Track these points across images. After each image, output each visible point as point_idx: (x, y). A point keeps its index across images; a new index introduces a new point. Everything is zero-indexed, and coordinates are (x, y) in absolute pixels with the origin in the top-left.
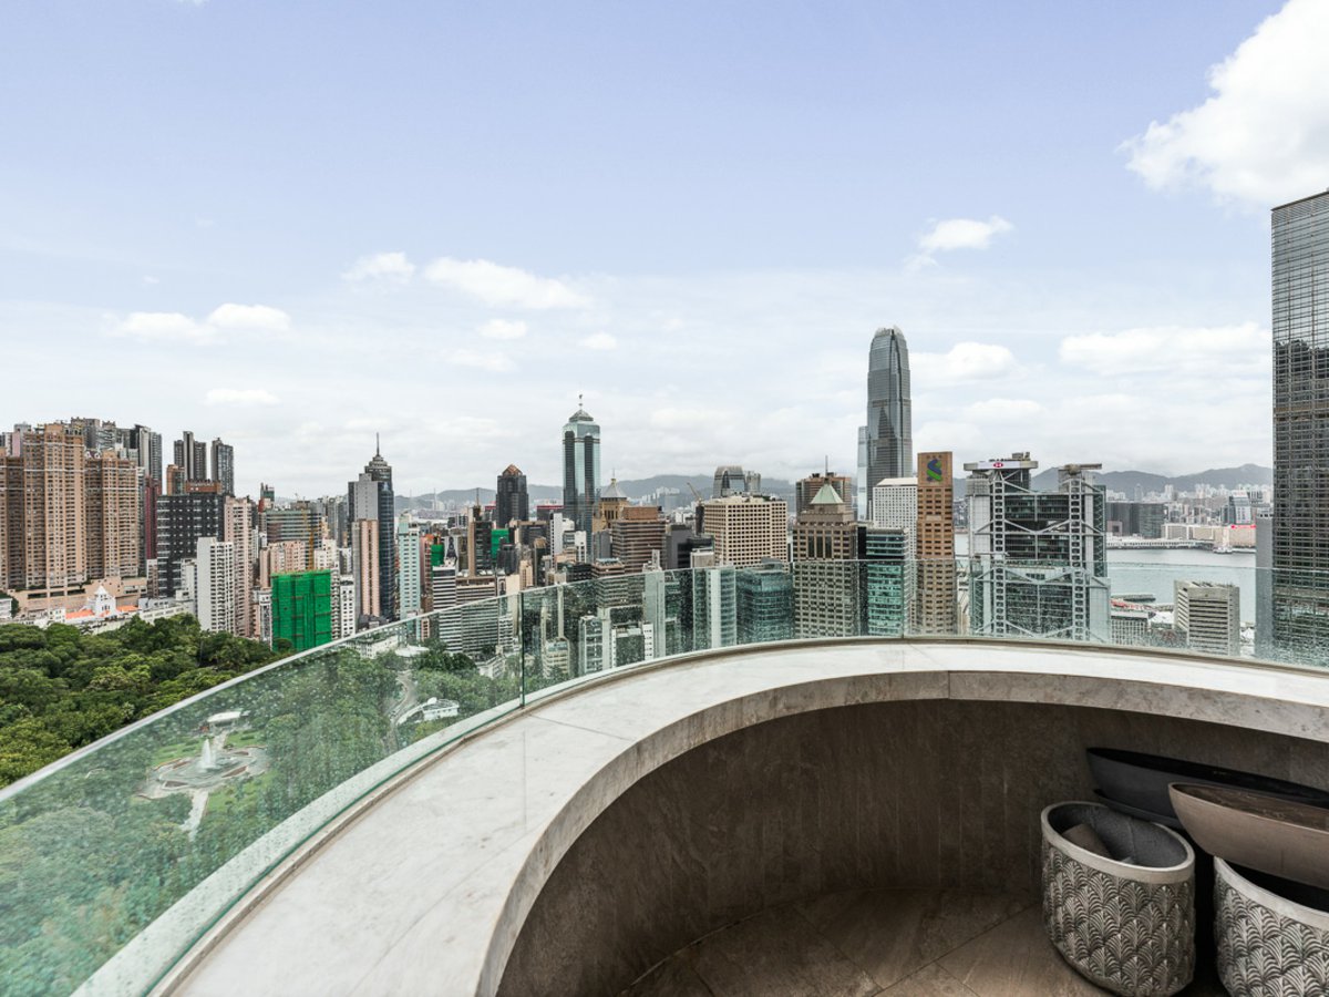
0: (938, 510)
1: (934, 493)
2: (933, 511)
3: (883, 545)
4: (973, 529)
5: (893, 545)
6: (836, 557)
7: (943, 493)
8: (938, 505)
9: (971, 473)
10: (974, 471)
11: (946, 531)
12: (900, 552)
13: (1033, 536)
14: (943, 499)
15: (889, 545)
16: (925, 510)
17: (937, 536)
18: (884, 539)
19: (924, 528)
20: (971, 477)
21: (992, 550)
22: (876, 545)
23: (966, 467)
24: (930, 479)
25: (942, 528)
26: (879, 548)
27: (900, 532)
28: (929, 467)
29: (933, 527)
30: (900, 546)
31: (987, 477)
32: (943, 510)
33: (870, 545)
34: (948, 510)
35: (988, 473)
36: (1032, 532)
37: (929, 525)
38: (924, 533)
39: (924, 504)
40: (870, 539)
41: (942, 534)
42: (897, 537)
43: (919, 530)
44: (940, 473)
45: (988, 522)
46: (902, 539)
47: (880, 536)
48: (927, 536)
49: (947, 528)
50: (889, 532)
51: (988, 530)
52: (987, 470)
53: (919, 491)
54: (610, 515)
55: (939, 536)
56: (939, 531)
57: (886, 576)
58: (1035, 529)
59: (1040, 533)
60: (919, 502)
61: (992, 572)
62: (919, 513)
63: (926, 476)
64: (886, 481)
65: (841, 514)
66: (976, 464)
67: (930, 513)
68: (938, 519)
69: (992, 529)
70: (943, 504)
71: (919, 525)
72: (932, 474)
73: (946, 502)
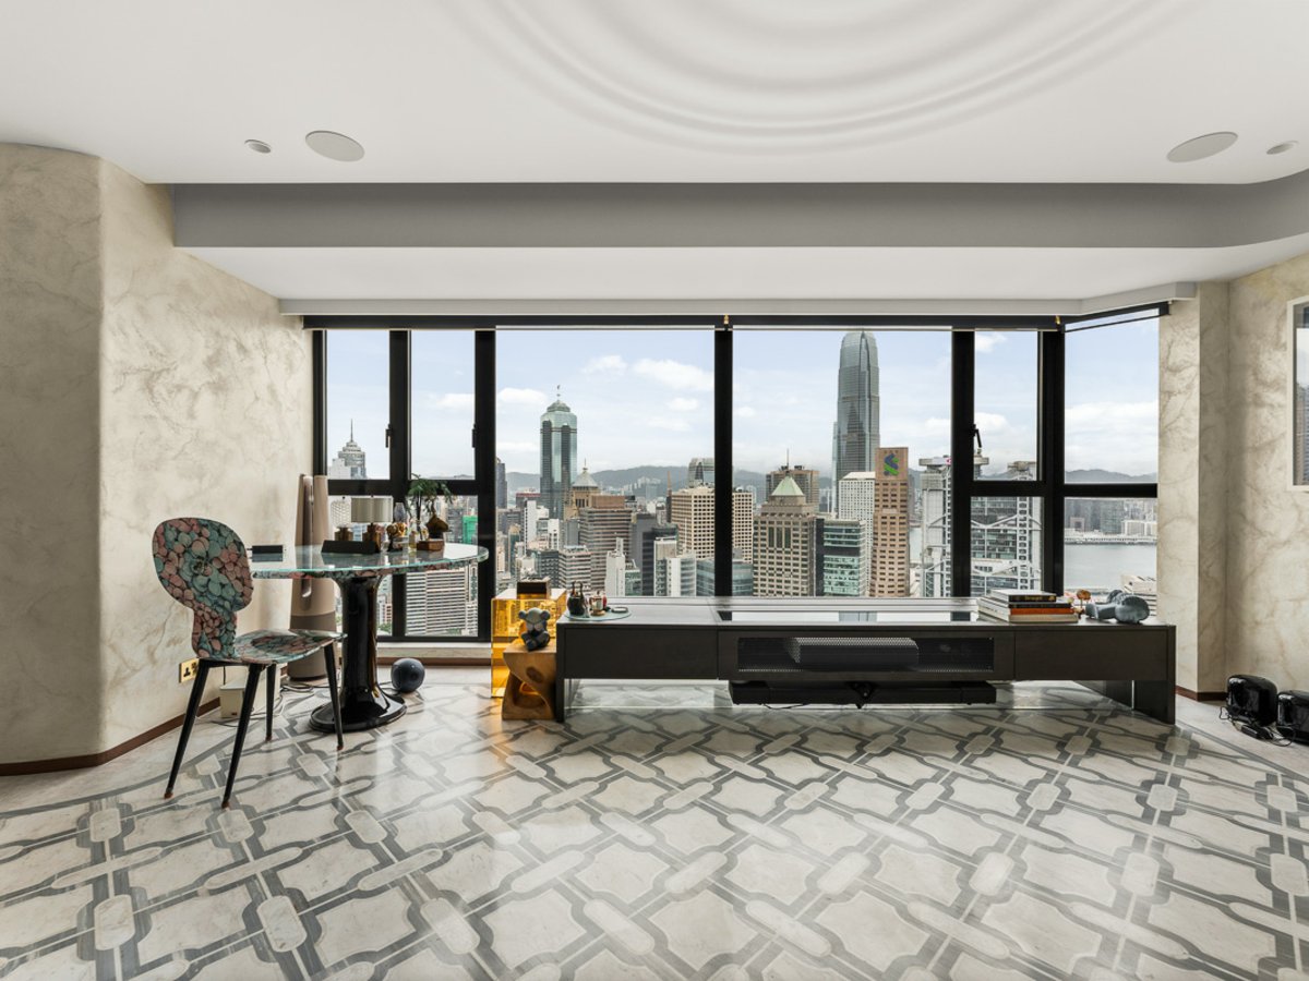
0: (894, 504)
1: (890, 487)
2: (889, 504)
3: (839, 537)
4: (926, 522)
5: (849, 537)
6: (794, 547)
7: (899, 487)
8: (894, 498)
9: (925, 468)
10: (930, 466)
11: (901, 523)
12: (856, 543)
13: (983, 530)
14: (899, 493)
15: (845, 536)
16: (881, 504)
17: (891, 529)
18: (841, 530)
19: (880, 520)
20: (925, 472)
21: (944, 543)
22: (833, 536)
23: (921, 462)
24: (887, 473)
25: (897, 521)
26: (836, 539)
27: (856, 524)
28: (886, 462)
29: (888, 520)
30: (856, 537)
31: (940, 472)
32: (898, 504)
33: (828, 536)
34: (904, 504)
35: (941, 469)
36: (982, 526)
37: (885, 518)
38: (879, 525)
39: (881, 498)
40: (828, 530)
41: (897, 526)
42: (853, 530)
43: (875, 523)
44: (896, 467)
45: (941, 516)
46: (858, 531)
47: (837, 528)
48: (882, 529)
49: (902, 521)
50: (846, 524)
51: (940, 523)
52: (940, 466)
53: (876, 484)
54: (580, 503)
55: (894, 529)
56: (894, 523)
57: (842, 566)
58: (986, 523)
59: (990, 527)
60: (876, 495)
61: (942, 564)
62: (876, 506)
63: (883, 471)
64: (852, 475)
65: (801, 506)
66: (931, 460)
67: (886, 506)
68: (893, 512)
69: (944, 523)
70: (898, 498)
71: (875, 517)
72: (889, 468)
73: (902, 495)
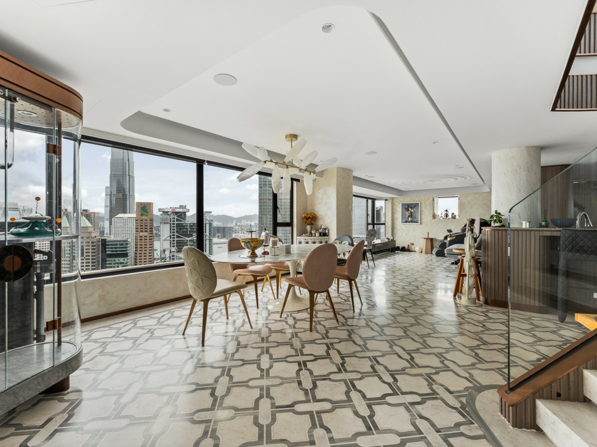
0: (146, 230)
1: (144, 222)
2: (144, 230)
3: (116, 248)
4: (162, 238)
5: (122, 248)
6: (86, 256)
7: (149, 222)
8: (146, 227)
9: (161, 213)
10: (163, 212)
11: (150, 239)
12: (126, 251)
13: (187, 240)
14: (148, 224)
15: (120, 248)
16: (139, 230)
17: (145, 242)
18: (117, 245)
19: (139, 238)
20: (162, 215)
21: (170, 247)
22: (112, 248)
23: (160, 210)
24: (142, 215)
25: (148, 238)
26: (114, 249)
27: (126, 241)
28: (141, 209)
29: (143, 238)
30: (126, 248)
31: (168, 215)
32: (148, 230)
33: (109, 248)
34: (151, 230)
35: (169, 213)
36: (187, 239)
37: (142, 237)
38: (138, 241)
39: (139, 227)
40: (108, 245)
41: (148, 241)
42: (124, 244)
43: (136, 239)
44: (147, 212)
45: (169, 235)
46: (127, 244)
47: (114, 243)
48: (140, 242)
49: (150, 238)
50: (120, 241)
51: (169, 238)
52: (169, 212)
53: (136, 220)
55: (146, 242)
56: (146, 239)
57: (118, 263)
58: (188, 237)
59: (190, 239)
60: (136, 226)
61: (170, 257)
62: (136, 231)
63: (140, 213)
64: (120, 215)
65: (91, 233)
66: (164, 209)
67: (142, 231)
68: (146, 234)
69: (170, 238)
70: (148, 227)
71: (136, 237)
72: (144, 213)
73: (150, 226)
